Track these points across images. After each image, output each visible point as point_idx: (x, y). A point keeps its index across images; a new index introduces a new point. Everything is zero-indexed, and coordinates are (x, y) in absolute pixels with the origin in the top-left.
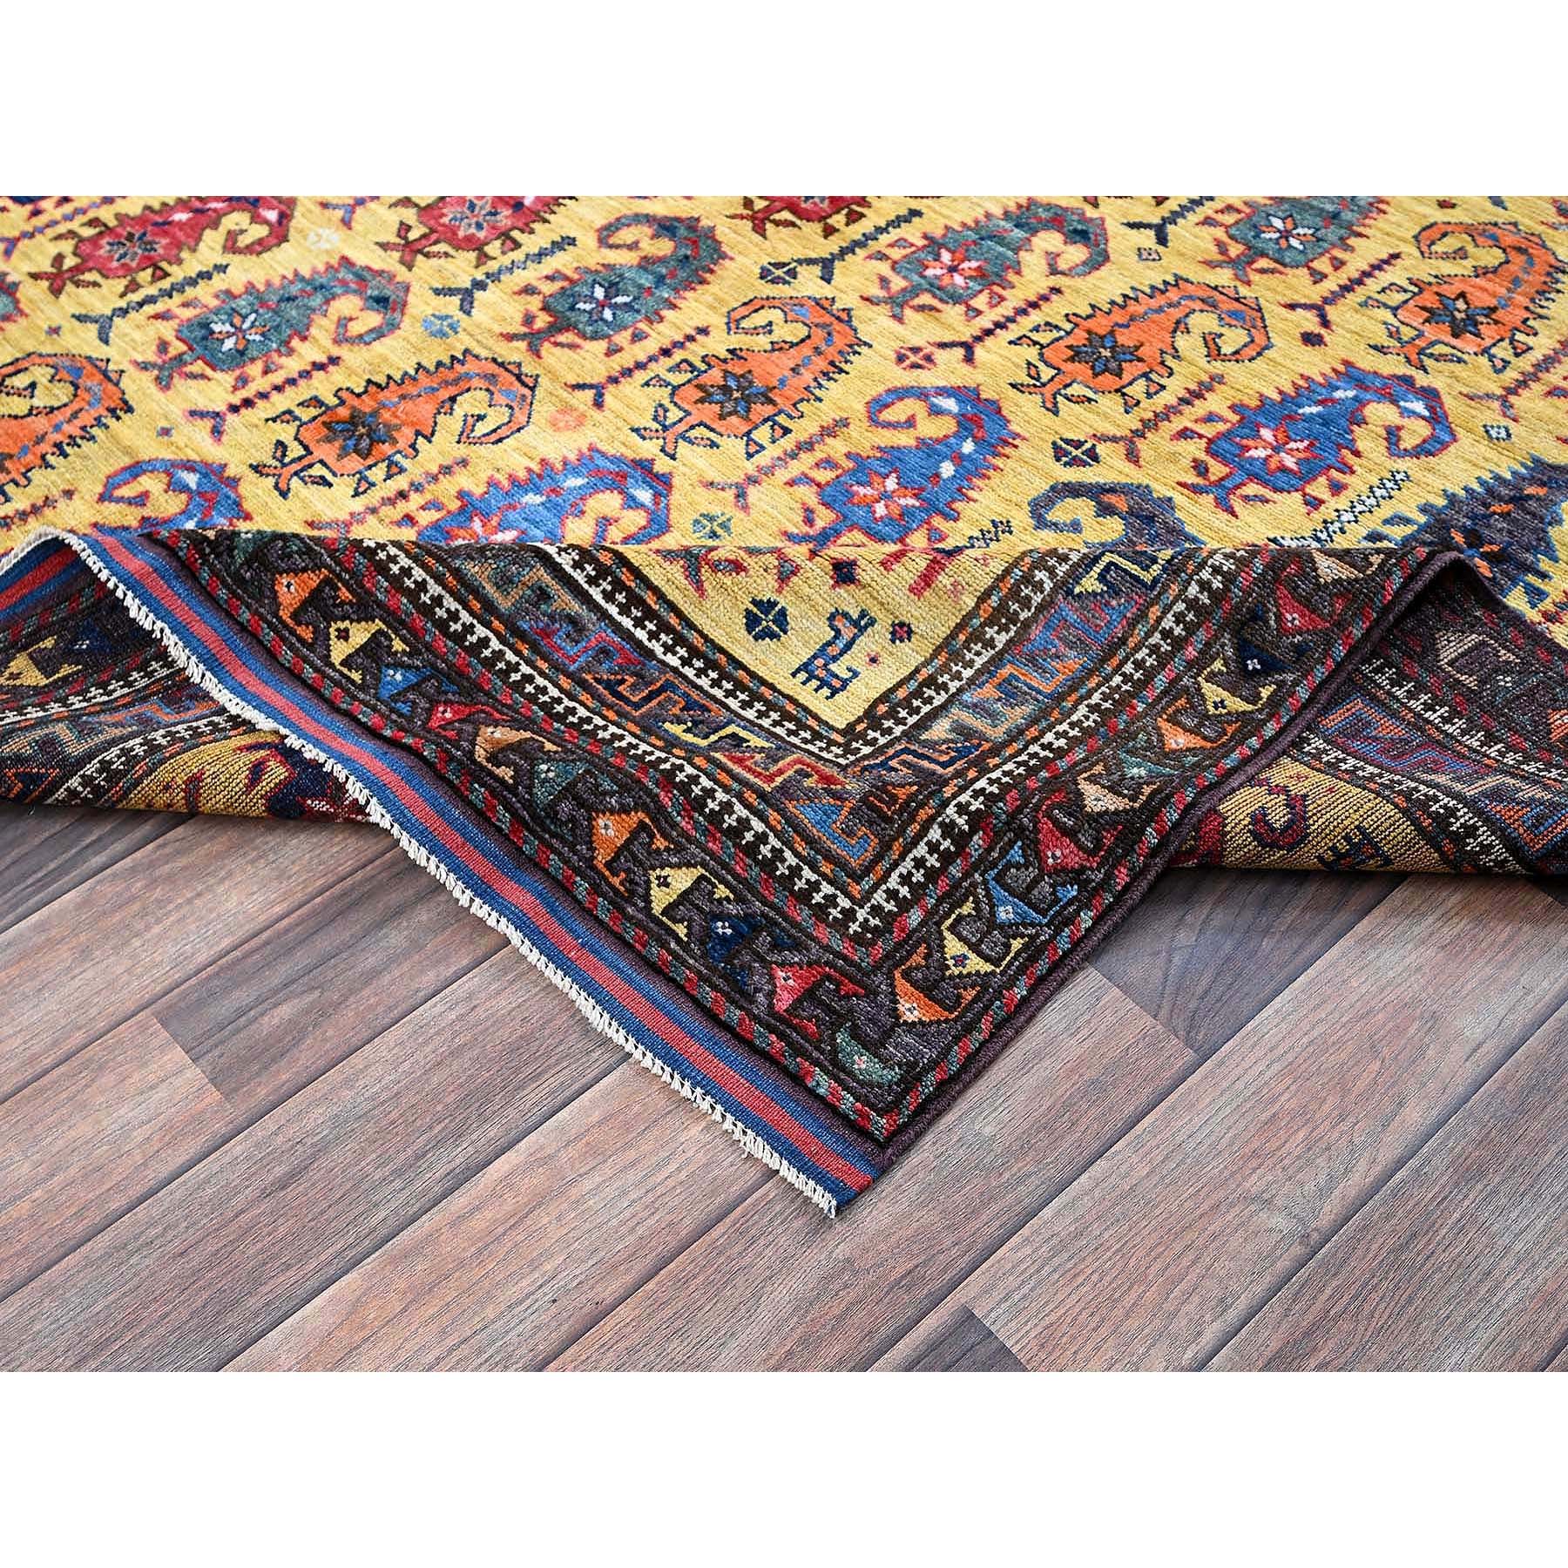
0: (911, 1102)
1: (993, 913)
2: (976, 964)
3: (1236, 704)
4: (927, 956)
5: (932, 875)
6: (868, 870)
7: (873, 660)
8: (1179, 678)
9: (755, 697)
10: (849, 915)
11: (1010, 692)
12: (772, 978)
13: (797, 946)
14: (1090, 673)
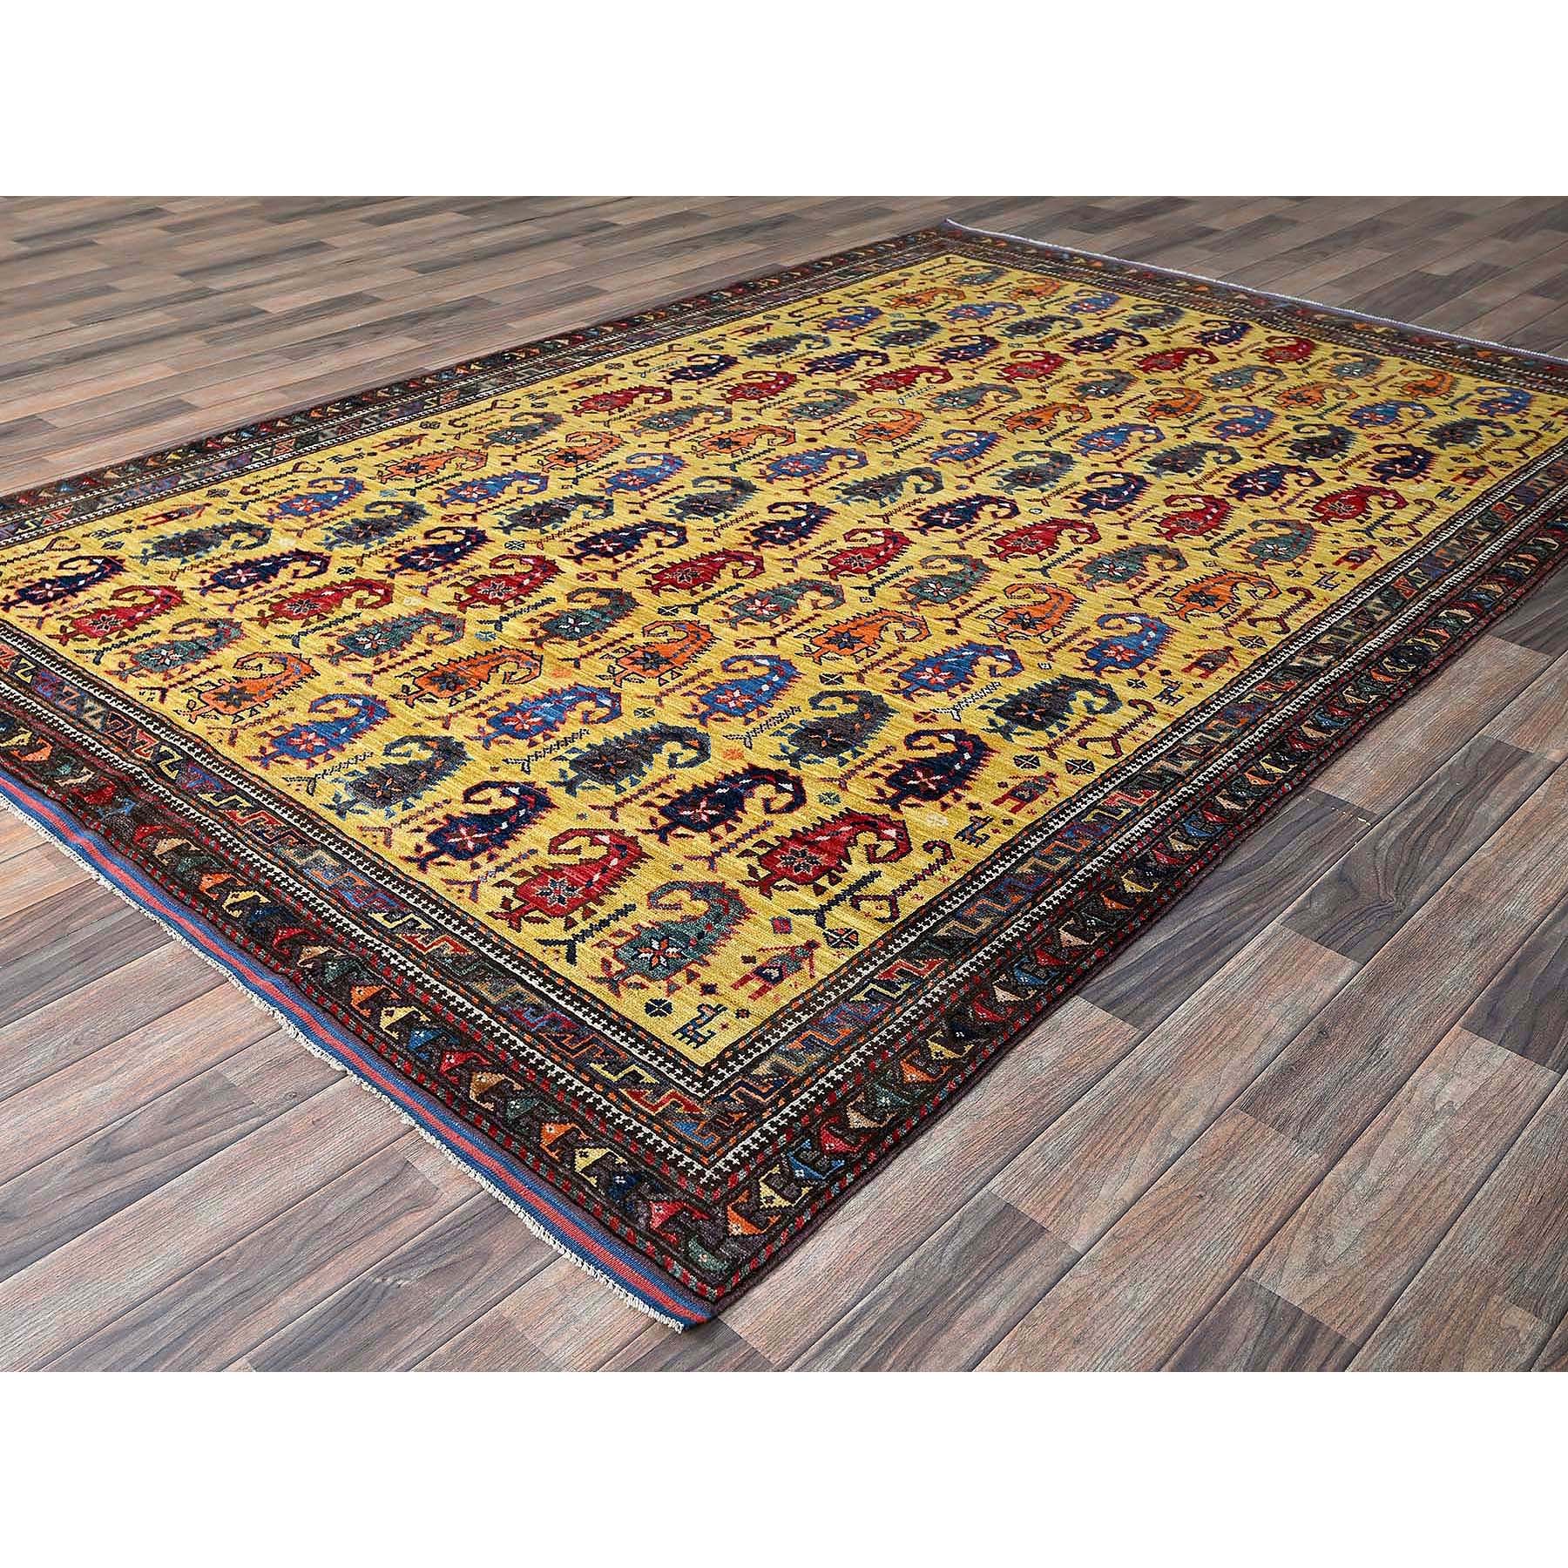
0: (734, 1281)
1: (792, 1173)
2: (779, 1201)
3: (949, 1054)
4: (749, 1197)
5: (753, 1153)
6: (713, 1151)
7: (724, 1027)
8: (914, 1039)
9: (649, 1047)
10: (701, 1174)
11: (810, 1045)
12: (650, 1209)
13: (666, 1190)
14: (860, 1035)
